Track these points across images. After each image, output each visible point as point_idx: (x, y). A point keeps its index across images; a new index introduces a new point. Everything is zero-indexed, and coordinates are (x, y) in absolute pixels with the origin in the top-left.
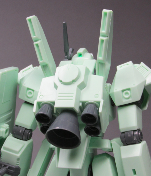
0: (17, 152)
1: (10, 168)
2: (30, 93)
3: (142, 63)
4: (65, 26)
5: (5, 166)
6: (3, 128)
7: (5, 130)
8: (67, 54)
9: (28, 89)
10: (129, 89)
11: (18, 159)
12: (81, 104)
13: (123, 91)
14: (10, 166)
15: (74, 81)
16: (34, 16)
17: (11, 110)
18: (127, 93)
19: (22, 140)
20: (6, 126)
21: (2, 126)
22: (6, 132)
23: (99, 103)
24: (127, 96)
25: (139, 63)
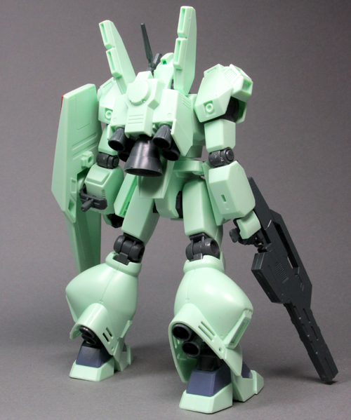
0: (102, 183)
1: (95, 201)
2: (109, 114)
3: (231, 65)
4: (143, 28)
5: (90, 199)
6: (85, 156)
7: (87, 159)
8: (150, 61)
9: (107, 109)
10: (211, 102)
11: (103, 191)
12: (154, 126)
13: (205, 104)
14: (95, 198)
15: (144, 100)
16: (109, 21)
17: (95, 134)
18: (210, 107)
19: (107, 168)
20: (89, 154)
21: (84, 154)
22: (90, 160)
23: (172, 123)
24: (209, 111)
25: (229, 66)
